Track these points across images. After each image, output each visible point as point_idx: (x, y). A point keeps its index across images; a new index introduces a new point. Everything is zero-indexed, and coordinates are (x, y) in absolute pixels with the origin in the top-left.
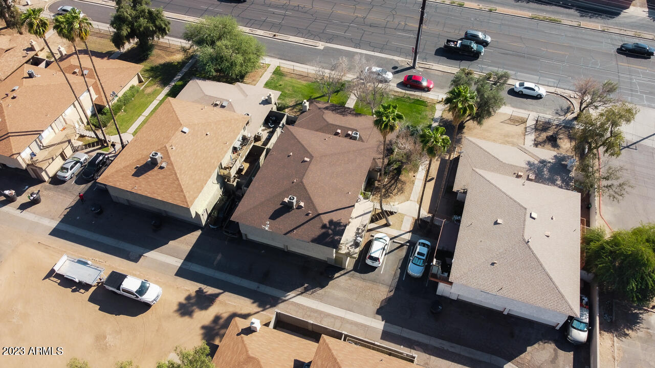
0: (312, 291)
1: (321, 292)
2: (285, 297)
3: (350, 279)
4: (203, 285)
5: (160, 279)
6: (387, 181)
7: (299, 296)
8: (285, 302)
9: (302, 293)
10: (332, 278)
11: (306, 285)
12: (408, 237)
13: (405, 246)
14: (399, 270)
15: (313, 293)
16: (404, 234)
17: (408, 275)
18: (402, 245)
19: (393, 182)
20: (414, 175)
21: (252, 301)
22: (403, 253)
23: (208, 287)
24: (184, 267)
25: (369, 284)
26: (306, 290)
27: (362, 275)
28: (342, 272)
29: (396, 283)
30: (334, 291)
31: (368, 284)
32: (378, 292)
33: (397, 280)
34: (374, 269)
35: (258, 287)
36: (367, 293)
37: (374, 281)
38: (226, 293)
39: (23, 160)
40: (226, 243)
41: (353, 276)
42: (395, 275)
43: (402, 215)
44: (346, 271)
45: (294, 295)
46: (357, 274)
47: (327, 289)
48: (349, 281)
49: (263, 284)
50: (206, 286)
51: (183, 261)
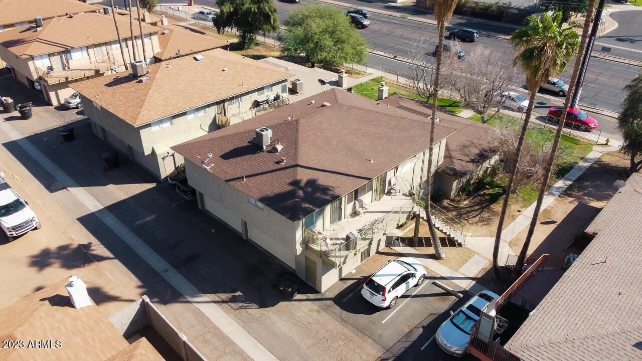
0: (241, 304)
1: (255, 311)
2: (194, 296)
3: (318, 312)
4: (96, 241)
5: (56, 217)
6: (467, 204)
7: (214, 305)
8: (185, 305)
9: (223, 302)
10: (288, 297)
11: (239, 293)
12: (466, 285)
13: (454, 298)
14: (421, 330)
15: (241, 308)
16: (460, 278)
17: (435, 344)
18: (448, 293)
19: (477, 208)
20: (520, 209)
21: (140, 283)
22: (443, 305)
23: (102, 246)
24: (97, 214)
25: (348, 332)
26: (234, 300)
27: (345, 313)
28: (312, 296)
29: (404, 349)
30: (276, 319)
31: (346, 330)
32: (358, 350)
33: (407, 345)
34: (372, 309)
35: (166, 271)
36: (335, 346)
37: (362, 331)
38: (116, 262)
39: (36, 68)
40: (174, 205)
41: (326, 309)
42: (408, 335)
43: (471, 253)
44: (318, 296)
45: (208, 299)
46: (337, 309)
47: (269, 312)
48: (315, 315)
49: (176, 269)
50: (99, 243)
51: (103, 207)
